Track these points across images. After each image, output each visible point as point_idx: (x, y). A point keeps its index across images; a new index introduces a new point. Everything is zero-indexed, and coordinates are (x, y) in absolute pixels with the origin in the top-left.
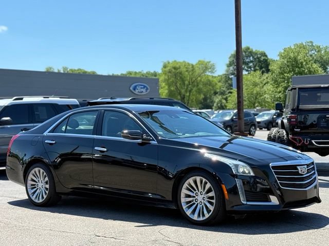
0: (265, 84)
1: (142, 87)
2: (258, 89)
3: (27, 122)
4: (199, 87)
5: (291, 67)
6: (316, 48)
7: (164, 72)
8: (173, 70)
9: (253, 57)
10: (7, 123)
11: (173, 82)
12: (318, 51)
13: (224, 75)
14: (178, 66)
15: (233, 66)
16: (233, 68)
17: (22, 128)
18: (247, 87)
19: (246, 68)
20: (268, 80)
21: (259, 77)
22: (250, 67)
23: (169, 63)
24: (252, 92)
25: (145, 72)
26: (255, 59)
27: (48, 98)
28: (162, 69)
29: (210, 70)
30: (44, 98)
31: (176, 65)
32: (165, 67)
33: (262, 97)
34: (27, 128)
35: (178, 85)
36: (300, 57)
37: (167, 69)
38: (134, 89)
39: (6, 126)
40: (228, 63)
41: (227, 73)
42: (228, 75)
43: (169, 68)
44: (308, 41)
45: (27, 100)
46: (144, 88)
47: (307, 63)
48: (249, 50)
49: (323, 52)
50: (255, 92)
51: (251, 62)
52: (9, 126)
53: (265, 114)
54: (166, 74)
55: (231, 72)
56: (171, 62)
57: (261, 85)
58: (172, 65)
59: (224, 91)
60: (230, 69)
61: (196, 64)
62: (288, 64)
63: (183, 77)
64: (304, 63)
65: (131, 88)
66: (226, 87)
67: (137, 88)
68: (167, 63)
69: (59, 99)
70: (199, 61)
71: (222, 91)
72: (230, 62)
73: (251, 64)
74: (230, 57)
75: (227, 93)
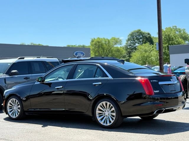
0: (151, 51)
1: (81, 53)
2: (147, 54)
3: (27, 73)
4: (113, 53)
5: (167, 41)
6: (178, 30)
7: (92, 45)
8: (98, 43)
9: (142, 36)
10: (15, 74)
11: (97, 50)
12: (180, 32)
13: (125, 46)
14: (99, 41)
15: (130, 41)
16: (130, 42)
17: (25, 77)
18: (141, 53)
19: (138, 42)
20: (154, 48)
21: (148, 47)
22: (140, 42)
23: (95, 39)
24: (144, 56)
25: (77, 45)
26: (143, 37)
27: (40, 57)
28: (91, 43)
29: (119, 43)
30: (37, 57)
31: (99, 40)
32: (92, 41)
33: (150, 59)
34: (28, 77)
35: (100, 52)
36: (172, 35)
37: (94, 43)
38: (76, 55)
39: (14, 76)
40: (127, 39)
41: (126, 45)
42: (127, 46)
43: (95, 42)
44: (174, 26)
45: (27, 59)
46: (82, 54)
47: (175, 38)
48: (140, 32)
49: (182, 32)
50: (146, 55)
51: (141, 38)
52: (16, 76)
53: (156, 68)
54: (93, 46)
55: (129, 44)
56: (96, 38)
57: (149, 51)
58: (96, 40)
59: (125, 56)
60: (128, 43)
61: (111, 40)
62: (165, 39)
63: (103, 47)
64: (174, 38)
65: (74, 54)
66: (126, 53)
67: (78, 54)
68: (93, 39)
69: (46, 58)
70: (112, 38)
71: (124, 56)
72: (128, 39)
73: (141, 40)
74: (129, 36)
75: (127, 57)
